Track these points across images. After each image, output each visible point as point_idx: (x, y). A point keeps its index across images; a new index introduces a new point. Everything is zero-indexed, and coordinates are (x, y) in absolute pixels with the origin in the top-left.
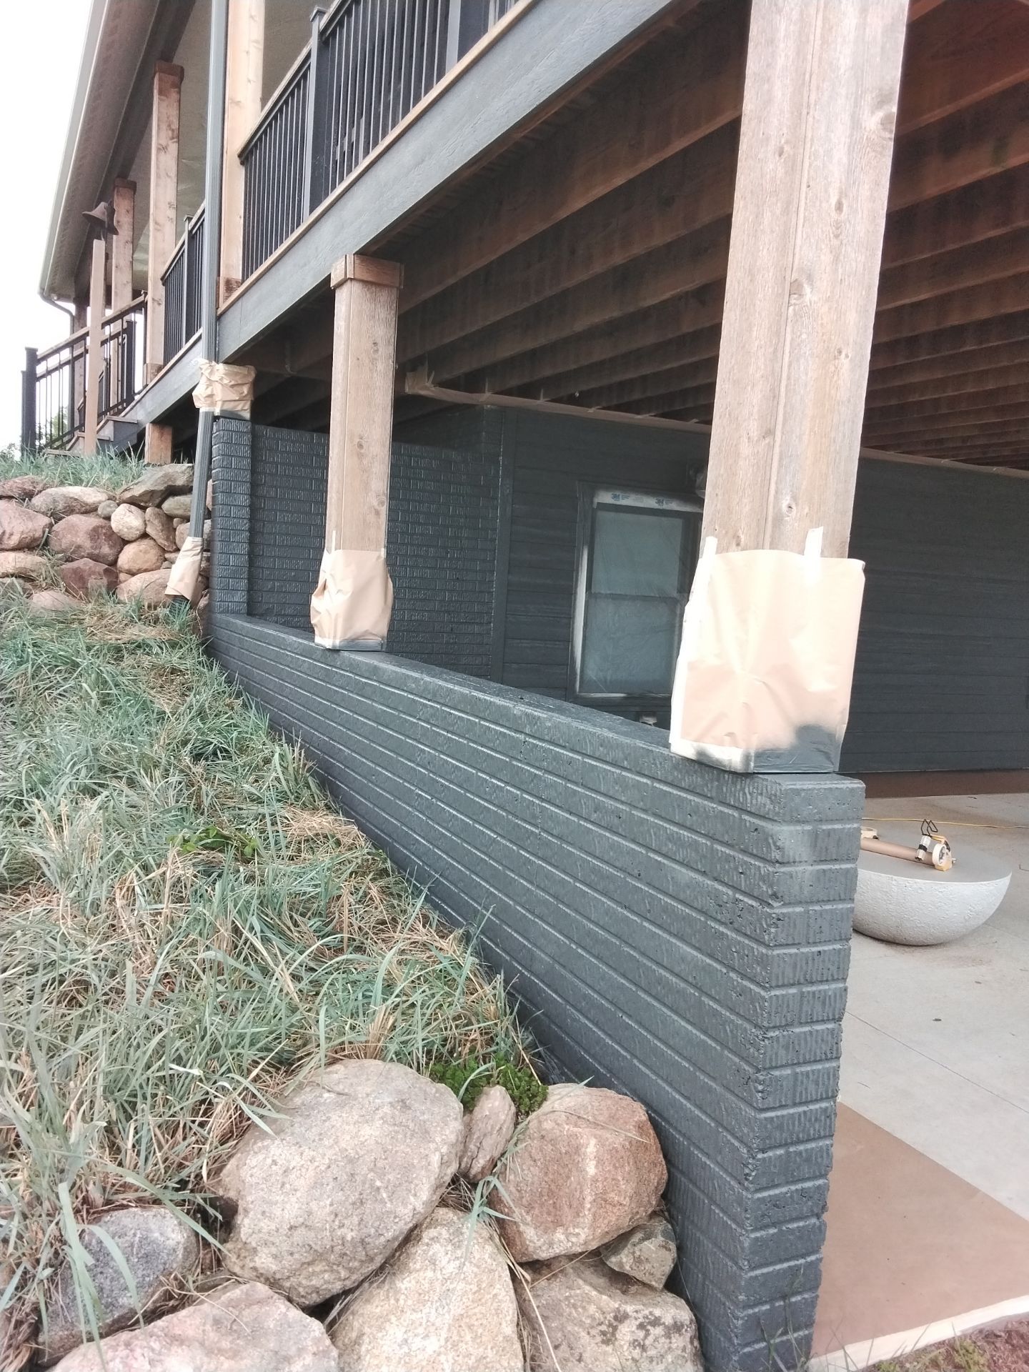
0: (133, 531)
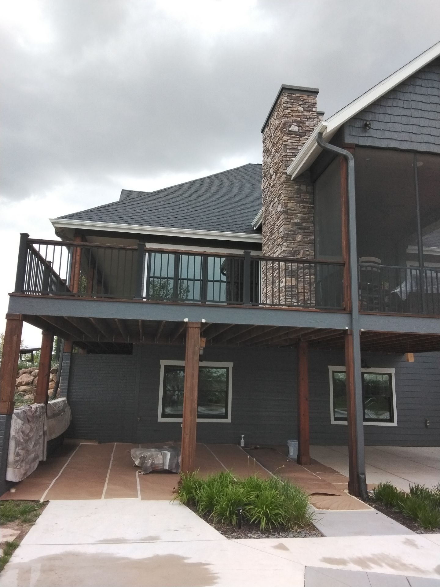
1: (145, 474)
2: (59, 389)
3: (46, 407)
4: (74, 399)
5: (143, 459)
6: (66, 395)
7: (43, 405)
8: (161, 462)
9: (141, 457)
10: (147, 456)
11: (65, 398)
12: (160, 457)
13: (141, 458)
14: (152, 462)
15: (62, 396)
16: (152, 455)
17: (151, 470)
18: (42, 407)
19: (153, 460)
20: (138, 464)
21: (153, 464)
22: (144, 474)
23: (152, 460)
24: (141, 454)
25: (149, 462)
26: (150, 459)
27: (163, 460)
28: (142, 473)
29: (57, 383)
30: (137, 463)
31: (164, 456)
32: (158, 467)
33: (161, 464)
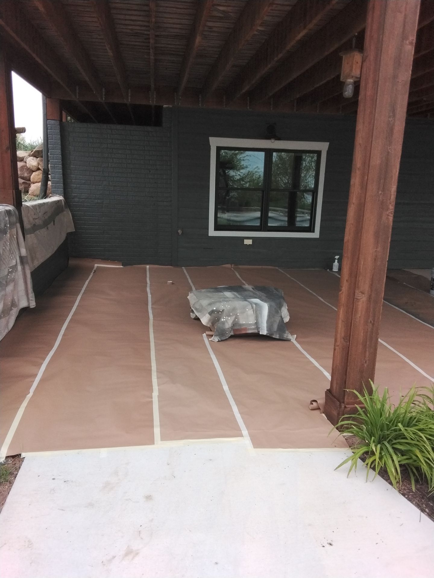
0: (34, 167)
1: (222, 341)
2: (49, 183)
3: (17, 213)
4: (76, 199)
5: (216, 316)
6: (62, 192)
7: (10, 208)
8: (252, 321)
9: (213, 312)
10: (223, 310)
11: (61, 196)
12: (250, 312)
13: (211, 313)
14: (234, 321)
15: (57, 194)
16: (234, 309)
17: (232, 333)
18: (8, 212)
19: (236, 318)
20: (208, 323)
21: (235, 324)
22: (219, 341)
23: (234, 317)
24: (210, 304)
25: (228, 322)
26: (229, 316)
27: (257, 318)
28: (216, 339)
29: (46, 173)
30: (205, 320)
31: (257, 311)
32: (246, 329)
33: (250, 324)
